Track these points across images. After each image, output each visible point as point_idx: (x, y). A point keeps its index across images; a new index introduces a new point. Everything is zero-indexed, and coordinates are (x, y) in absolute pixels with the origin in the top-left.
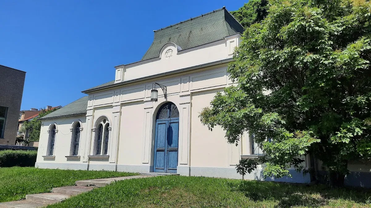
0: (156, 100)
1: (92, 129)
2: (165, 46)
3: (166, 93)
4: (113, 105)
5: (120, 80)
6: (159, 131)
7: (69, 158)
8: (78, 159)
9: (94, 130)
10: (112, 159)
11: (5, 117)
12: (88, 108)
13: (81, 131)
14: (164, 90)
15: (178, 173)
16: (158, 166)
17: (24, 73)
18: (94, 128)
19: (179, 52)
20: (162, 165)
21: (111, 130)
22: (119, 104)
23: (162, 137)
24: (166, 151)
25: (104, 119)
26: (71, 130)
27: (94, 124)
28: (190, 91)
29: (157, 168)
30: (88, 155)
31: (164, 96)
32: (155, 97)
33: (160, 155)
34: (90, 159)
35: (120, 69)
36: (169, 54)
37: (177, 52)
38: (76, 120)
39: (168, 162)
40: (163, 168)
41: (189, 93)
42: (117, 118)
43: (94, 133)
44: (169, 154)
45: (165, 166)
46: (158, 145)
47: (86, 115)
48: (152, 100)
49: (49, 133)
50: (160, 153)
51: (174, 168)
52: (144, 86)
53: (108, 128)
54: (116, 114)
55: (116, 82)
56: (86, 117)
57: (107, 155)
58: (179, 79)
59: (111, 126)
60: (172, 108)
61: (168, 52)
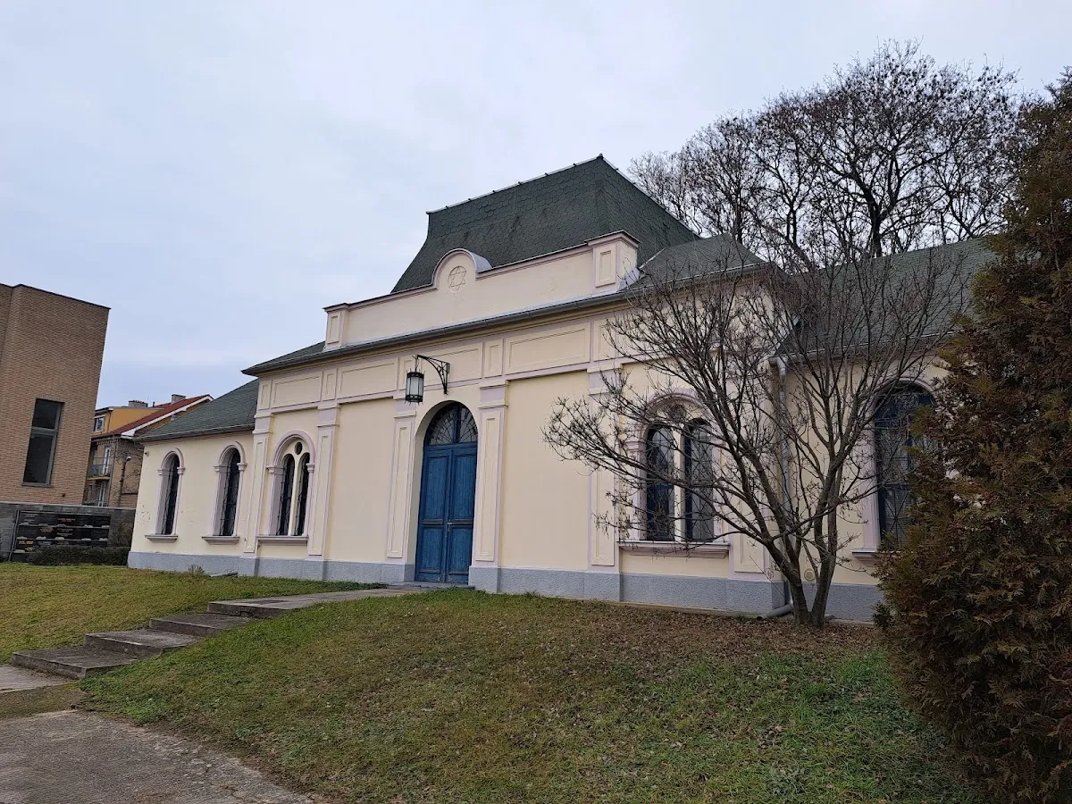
0: (419, 399)
1: (268, 469)
2: (448, 257)
3: (448, 379)
4: (320, 406)
5: (337, 342)
6: (431, 476)
7: (212, 542)
8: (235, 544)
9: (273, 471)
10: (315, 546)
11: (56, 429)
12: (259, 414)
13: (241, 473)
14: (441, 373)
15: (470, 584)
16: (425, 566)
17: (104, 311)
18: (271, 465)
19: (482, 274)
20: (435, 563)
21: (313, 471)
22: (334, 404)
24: (445, 527)
25: (297, 441)
26: (218, 469)
27: (272, 456)
28: (504, 375)
29: (422, 571)
30: (258, 534)
31: (442, 386)
32: (415, 391)
33: (432, 538)
34: (262, 542)
35: (338, 314)
36: (458, 279)
37: (474, 275)
38: (230, 443)
39: (449, 556)
40: (438, 571)
41: (502, 381)
42: (327, 442)
43: (272, 479)
44: (452, 535)
45: (443, 565)
46: (427, 513)
47: (254, 432)
48: (409, 398)
49: (163, 475)
50: (429, 533)
51: (463, 570)
52: (397, 359)
53: (306, 467)
54: (328, 432)
55: (327, 349)
56: (253, 435)
57: (304, 535)
58: (479, 346)
59: (314, 462)
60: (463, 418)
61: (454, 272)
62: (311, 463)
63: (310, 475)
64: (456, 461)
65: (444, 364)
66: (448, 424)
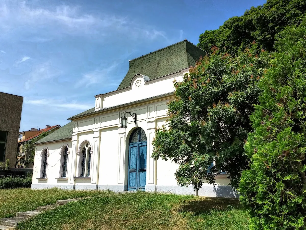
0: (126, 127)
1: (77, 153)
2: (135, 77)
3: (136, 119)
4: (94, 130)
5: (99, 108)
6: (132, 154)
7: (59, 180)
8: (67, 180)
9: (79, 154)
10: (94, 180)
11: (6, 141)
12: (73, 134)
13: (68, 155)
14: (134, 117)
15: (146, 191)
16: (131, 185)
19: (147, 82)
20: (134, 185)
21: (92, 153)
22: (98, 129)
23: (134, 159)
24: (137, 171)
25: (87, 143)
26: (60, 154)
27: (78, 149)
28: (155, 117)
29: (130, 187)
30: (74, 177)
31: (134, 122)
32: (124, 125)
33: (133, 175)
34: (76, 180)
35: (99, 98)
36: (139, 84)
37: (144, 83)
38: (64, 144)
39: (139, 182)
40: (135, 187)
41: (154, 119)
42: (97, 142)
43: (78, 157)
44: (139, 174)
45: (137, 185)
46: (131, 167)
47: (72, 140)
48: (122, 127)
49: (42, 157)
50: (132, 174)
51: (143, 187)
52: (119, 113)
53: (90, 152)
54: (97, 139)
55: (96, 110)
56: (72, 142)
57: (90, 176)
58: (146, 107)
59: (92, 150)
60: (142, 133)
61: (137, 82)
62: (91, 150)
63: (91, 154)
64: (140, 148)
65: (134, 114)
66: (137, 135)
